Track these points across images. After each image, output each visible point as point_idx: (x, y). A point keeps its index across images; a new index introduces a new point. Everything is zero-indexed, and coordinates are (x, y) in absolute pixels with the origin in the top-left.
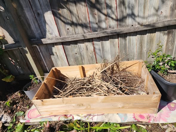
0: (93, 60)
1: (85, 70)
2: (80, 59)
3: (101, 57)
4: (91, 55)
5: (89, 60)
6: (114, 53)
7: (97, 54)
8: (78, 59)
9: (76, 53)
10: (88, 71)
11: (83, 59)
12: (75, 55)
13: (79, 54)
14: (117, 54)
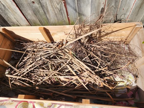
0: (62, 15)
1: (50, 33)
2: (41, 11)
3: (75, 10)
4: (58, 7)
5: (56, 14)
6: (96, 5)
7: (69, 4)
8: (39, 12)
9: (33, 2)
10: (55, 34)
11: (46, 13)
12: (32, 4)
13: (38, 4)
14: (102, 6)
